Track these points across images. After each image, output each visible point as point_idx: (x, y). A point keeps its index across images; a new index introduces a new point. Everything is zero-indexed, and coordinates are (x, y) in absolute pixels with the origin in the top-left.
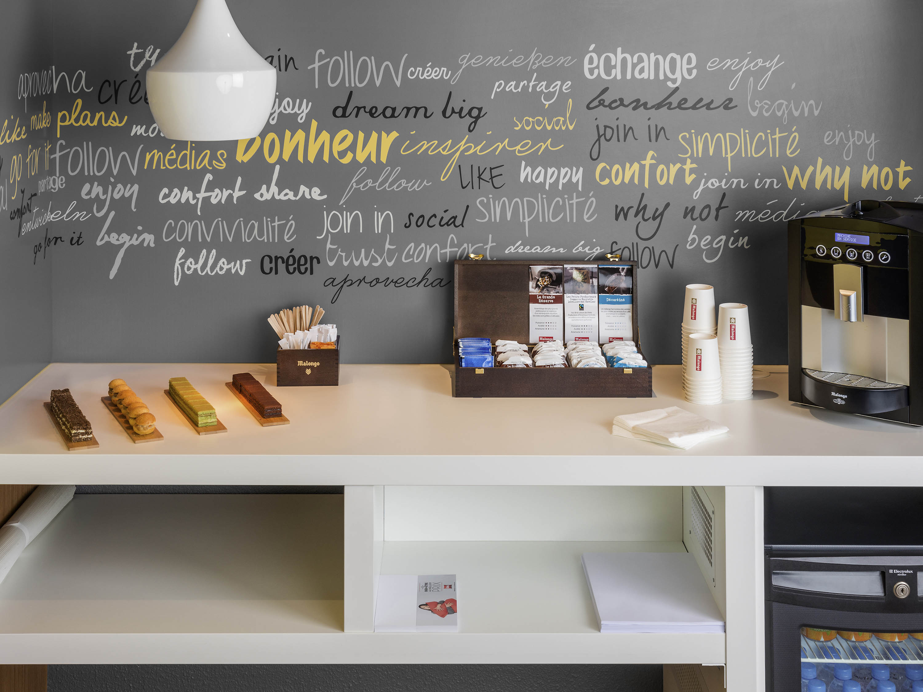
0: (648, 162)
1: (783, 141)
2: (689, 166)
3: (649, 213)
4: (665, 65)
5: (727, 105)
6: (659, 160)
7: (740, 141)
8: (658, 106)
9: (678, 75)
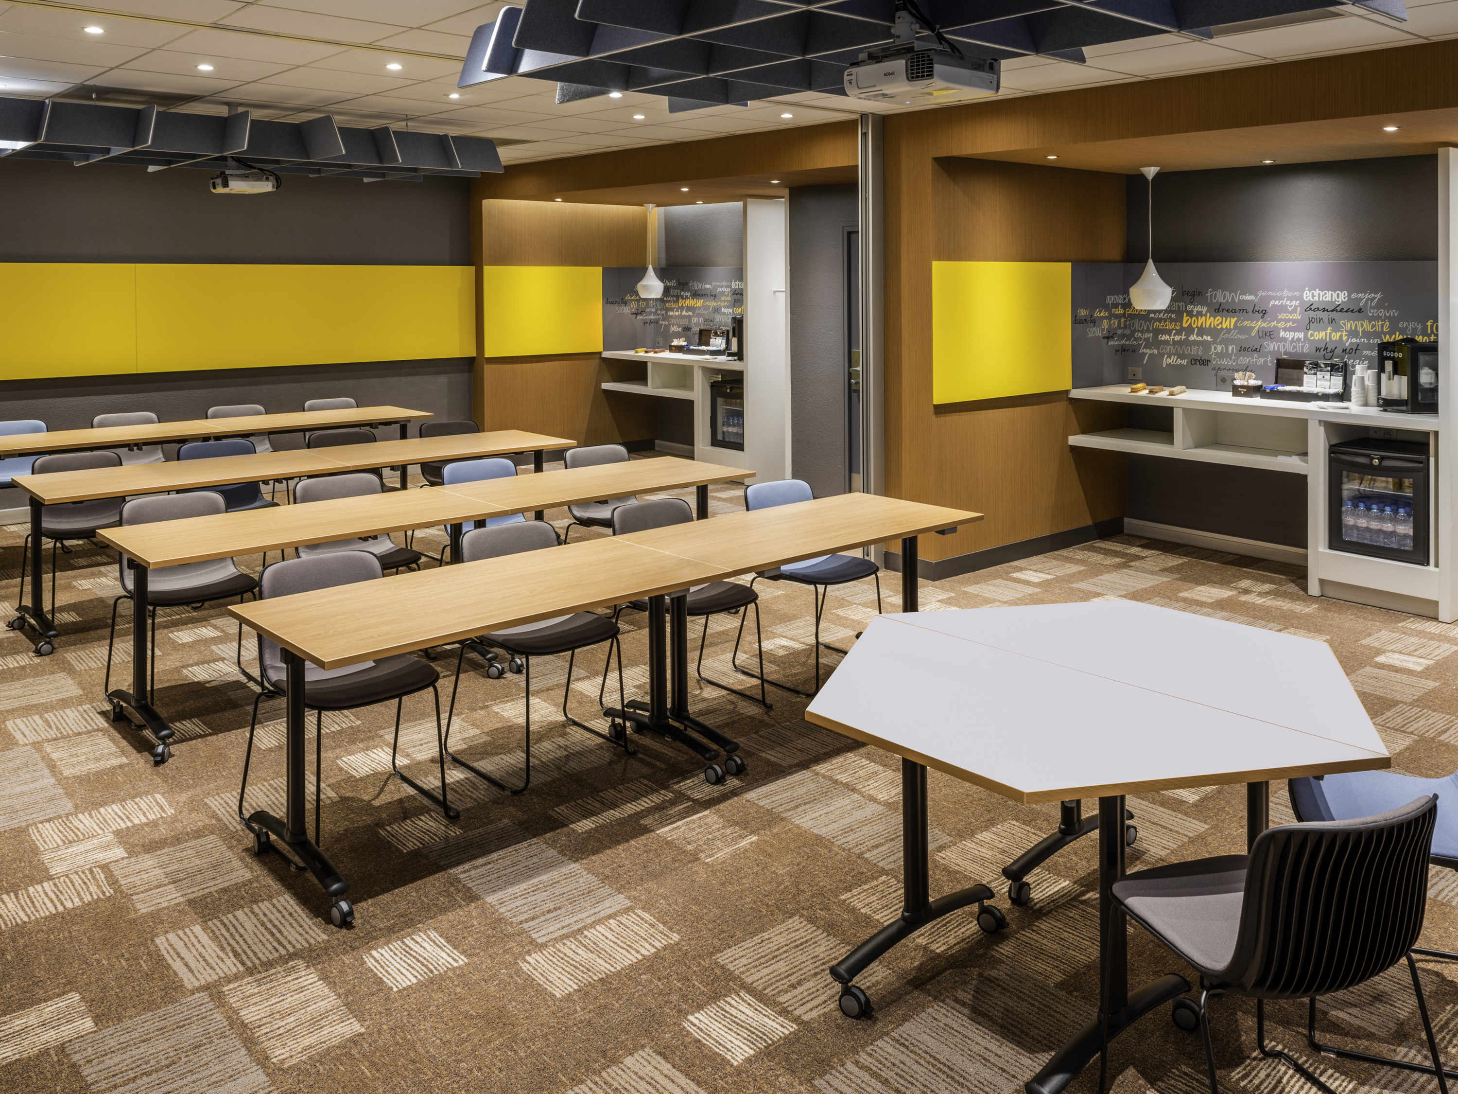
0: (1328, 331)
1: (1382, 325)
2: (1344, 333)
3: (1329, 350)
4: (1335, 295)
5: (1360, 311)
6: (1333, 331)
7: (1365, 325)
8: (1333, 311)
9: (1340, 300)
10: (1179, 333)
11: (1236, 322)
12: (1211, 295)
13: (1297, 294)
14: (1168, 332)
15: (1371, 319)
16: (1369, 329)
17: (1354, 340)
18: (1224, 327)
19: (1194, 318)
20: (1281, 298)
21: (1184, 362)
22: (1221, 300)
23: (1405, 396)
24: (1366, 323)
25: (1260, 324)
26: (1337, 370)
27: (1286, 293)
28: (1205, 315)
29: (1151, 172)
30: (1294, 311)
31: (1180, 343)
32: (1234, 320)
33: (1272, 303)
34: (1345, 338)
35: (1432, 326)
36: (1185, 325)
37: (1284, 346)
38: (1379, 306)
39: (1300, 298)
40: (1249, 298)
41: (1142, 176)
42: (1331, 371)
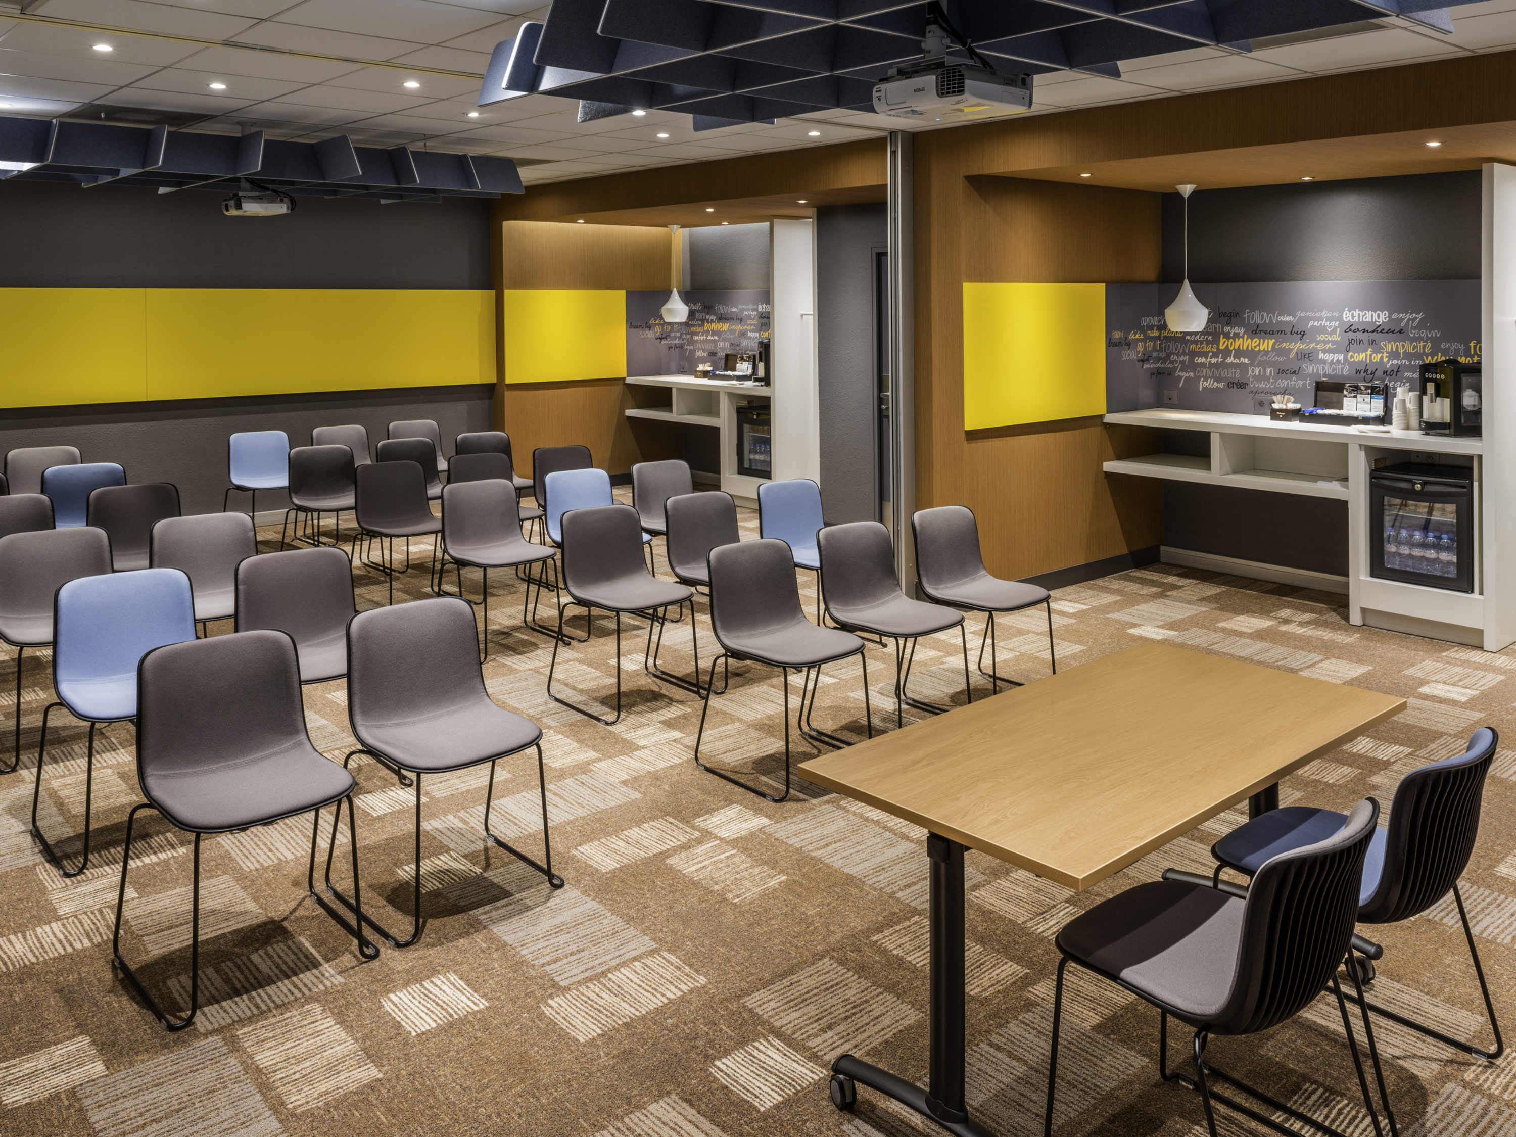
0: (1369, 353)
1: (1424, 346)
2: (1385, 355)
3: (1369, 372)
4: (1375, 316)
5: (1401, 332)
6: (1373, 352)
7: (1406, 346)
8: (1373, 332)
9: (1381, 320)
10: (1215, 355)
11: (1274, 344)
12: (1248, 317)
13: (1336, 314)
14: (1205, 355)
15: (1413, 340)
16: (1411, 350)
17: (1395, 362)
18: (1262, 349)
19: (1231, 340)
20: (1320, 319)
21: (1221, 385)
22: (1259, 322)
23: (1447, 418)
24: (1407, 344)
25: (1297, 346)
26: (1378, 393)
27: (1325, 314)
28: (1243, 337)
29: (1187, 190)
30: (1334, 332)
31: (1216, 366)
32: (1272, 342)
33: (1311, 323)
34: (1385, 360)
35: (1475, 347)
36: (1221, 347)
37: (1323, 369)
38: (1421, 325)
39: (1340, 319)
40: (1287, 318)
41: (1178, 195)
42: (1372, 393)
